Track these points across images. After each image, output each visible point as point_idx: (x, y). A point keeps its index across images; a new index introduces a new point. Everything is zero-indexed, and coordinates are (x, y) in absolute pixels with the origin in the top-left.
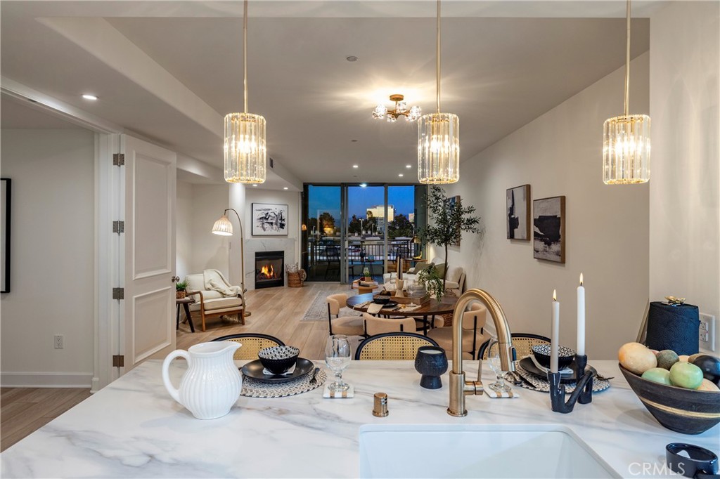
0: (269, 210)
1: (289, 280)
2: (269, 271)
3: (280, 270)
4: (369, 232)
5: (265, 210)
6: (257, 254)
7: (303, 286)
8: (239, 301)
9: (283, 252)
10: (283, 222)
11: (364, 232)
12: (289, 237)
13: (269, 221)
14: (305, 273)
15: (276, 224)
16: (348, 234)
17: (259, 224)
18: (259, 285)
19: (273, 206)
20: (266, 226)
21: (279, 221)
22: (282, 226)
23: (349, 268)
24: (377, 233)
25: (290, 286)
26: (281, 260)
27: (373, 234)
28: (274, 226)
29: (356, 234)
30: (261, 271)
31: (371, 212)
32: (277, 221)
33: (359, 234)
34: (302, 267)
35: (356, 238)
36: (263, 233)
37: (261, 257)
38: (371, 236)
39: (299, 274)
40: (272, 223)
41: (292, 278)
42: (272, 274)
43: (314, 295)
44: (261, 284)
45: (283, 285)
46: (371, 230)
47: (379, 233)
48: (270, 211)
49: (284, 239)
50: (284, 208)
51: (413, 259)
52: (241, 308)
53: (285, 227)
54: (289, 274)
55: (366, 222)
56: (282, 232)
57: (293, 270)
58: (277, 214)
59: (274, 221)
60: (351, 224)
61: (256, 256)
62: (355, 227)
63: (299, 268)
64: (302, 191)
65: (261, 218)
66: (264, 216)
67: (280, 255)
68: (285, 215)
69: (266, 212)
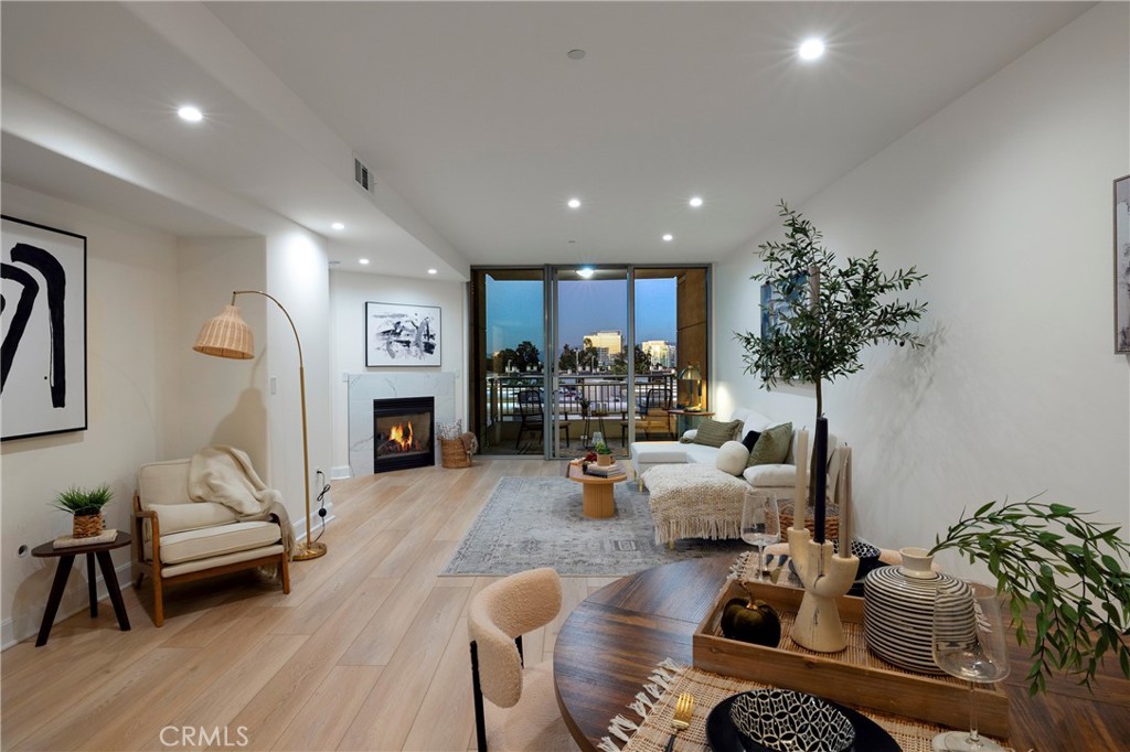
0: (403, 316)
1: (443, 454)
2: (406, 435)
3: (428, 435)
4: (588, 369)
5: (393, 316)
6: (379, 404)
7: (470, 466)
8: (274, 532)
9: (432, 399)
10: (431, 341)
11: (580, 369)
12: (445, 369)
13: (402, 338)
14: (474, 440)
15: (417, 345)
16: (558, 370)
17: (382, 343)
18: (381, 466)
19: (411, 309)
20: (397, 347)
21: (424, 339)
22: (429, 348)
23: (561, 428)
24: (598, 370)
25: (445, 465)
26: (428, 415)
27: (594, 371)
28: (413, 348)
29: (569, 372)
30: (388, 437)
31: (589, 341)
32: (418, 339)
33: (574, 372)
34: (470, 430)
35: (569, 377)
36: (389, 361)
37: (386, 409)
38: (590, 373)
39: (462, 441)
40: (407, 343)
41: (450, 451)
42: (410, 442)
43: (489, 487)
44: (386, 461)
45: (432, 464)
46: (590, 365)
47: (601, 370)
48: (405, 319)
49: (433, 374)
50: (433, 314)
51: (686, 411)
52: (279, 549)
53: (436, 350)
54: (443, 443)
55: (583, 354)
56: (429, 359)
57: (451, 435)
58: (418, 325)
59: (412, 339)
60: (562, 358)
61: (375, 407)
62: (568, 361)
63: (465, 430)
64: (469, 280)
65: (384, 333)
66: (393, 328)
67: (426, 405)
68: (434, 329)
69: (396, 320)
